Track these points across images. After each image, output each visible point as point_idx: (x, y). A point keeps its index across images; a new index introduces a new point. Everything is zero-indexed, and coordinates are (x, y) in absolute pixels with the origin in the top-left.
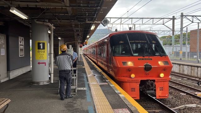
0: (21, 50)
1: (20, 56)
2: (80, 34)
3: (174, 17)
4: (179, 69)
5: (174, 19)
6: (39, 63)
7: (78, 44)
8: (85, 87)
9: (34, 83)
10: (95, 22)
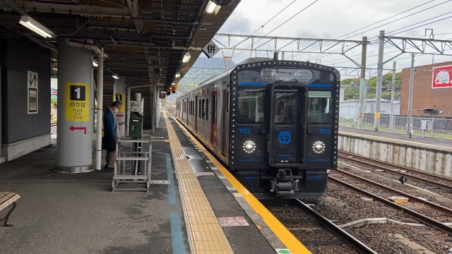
0: (33, 100)
1: (29, 113)
2: (161, 69)
3: (365, 38)
4: (370, 149)
5: (365, 42)
6: (72, 128)
7: (157, 90)
8: (167, 180)
9: (60, 168)
10: (189, 48)
